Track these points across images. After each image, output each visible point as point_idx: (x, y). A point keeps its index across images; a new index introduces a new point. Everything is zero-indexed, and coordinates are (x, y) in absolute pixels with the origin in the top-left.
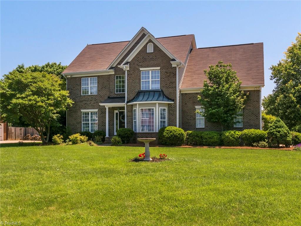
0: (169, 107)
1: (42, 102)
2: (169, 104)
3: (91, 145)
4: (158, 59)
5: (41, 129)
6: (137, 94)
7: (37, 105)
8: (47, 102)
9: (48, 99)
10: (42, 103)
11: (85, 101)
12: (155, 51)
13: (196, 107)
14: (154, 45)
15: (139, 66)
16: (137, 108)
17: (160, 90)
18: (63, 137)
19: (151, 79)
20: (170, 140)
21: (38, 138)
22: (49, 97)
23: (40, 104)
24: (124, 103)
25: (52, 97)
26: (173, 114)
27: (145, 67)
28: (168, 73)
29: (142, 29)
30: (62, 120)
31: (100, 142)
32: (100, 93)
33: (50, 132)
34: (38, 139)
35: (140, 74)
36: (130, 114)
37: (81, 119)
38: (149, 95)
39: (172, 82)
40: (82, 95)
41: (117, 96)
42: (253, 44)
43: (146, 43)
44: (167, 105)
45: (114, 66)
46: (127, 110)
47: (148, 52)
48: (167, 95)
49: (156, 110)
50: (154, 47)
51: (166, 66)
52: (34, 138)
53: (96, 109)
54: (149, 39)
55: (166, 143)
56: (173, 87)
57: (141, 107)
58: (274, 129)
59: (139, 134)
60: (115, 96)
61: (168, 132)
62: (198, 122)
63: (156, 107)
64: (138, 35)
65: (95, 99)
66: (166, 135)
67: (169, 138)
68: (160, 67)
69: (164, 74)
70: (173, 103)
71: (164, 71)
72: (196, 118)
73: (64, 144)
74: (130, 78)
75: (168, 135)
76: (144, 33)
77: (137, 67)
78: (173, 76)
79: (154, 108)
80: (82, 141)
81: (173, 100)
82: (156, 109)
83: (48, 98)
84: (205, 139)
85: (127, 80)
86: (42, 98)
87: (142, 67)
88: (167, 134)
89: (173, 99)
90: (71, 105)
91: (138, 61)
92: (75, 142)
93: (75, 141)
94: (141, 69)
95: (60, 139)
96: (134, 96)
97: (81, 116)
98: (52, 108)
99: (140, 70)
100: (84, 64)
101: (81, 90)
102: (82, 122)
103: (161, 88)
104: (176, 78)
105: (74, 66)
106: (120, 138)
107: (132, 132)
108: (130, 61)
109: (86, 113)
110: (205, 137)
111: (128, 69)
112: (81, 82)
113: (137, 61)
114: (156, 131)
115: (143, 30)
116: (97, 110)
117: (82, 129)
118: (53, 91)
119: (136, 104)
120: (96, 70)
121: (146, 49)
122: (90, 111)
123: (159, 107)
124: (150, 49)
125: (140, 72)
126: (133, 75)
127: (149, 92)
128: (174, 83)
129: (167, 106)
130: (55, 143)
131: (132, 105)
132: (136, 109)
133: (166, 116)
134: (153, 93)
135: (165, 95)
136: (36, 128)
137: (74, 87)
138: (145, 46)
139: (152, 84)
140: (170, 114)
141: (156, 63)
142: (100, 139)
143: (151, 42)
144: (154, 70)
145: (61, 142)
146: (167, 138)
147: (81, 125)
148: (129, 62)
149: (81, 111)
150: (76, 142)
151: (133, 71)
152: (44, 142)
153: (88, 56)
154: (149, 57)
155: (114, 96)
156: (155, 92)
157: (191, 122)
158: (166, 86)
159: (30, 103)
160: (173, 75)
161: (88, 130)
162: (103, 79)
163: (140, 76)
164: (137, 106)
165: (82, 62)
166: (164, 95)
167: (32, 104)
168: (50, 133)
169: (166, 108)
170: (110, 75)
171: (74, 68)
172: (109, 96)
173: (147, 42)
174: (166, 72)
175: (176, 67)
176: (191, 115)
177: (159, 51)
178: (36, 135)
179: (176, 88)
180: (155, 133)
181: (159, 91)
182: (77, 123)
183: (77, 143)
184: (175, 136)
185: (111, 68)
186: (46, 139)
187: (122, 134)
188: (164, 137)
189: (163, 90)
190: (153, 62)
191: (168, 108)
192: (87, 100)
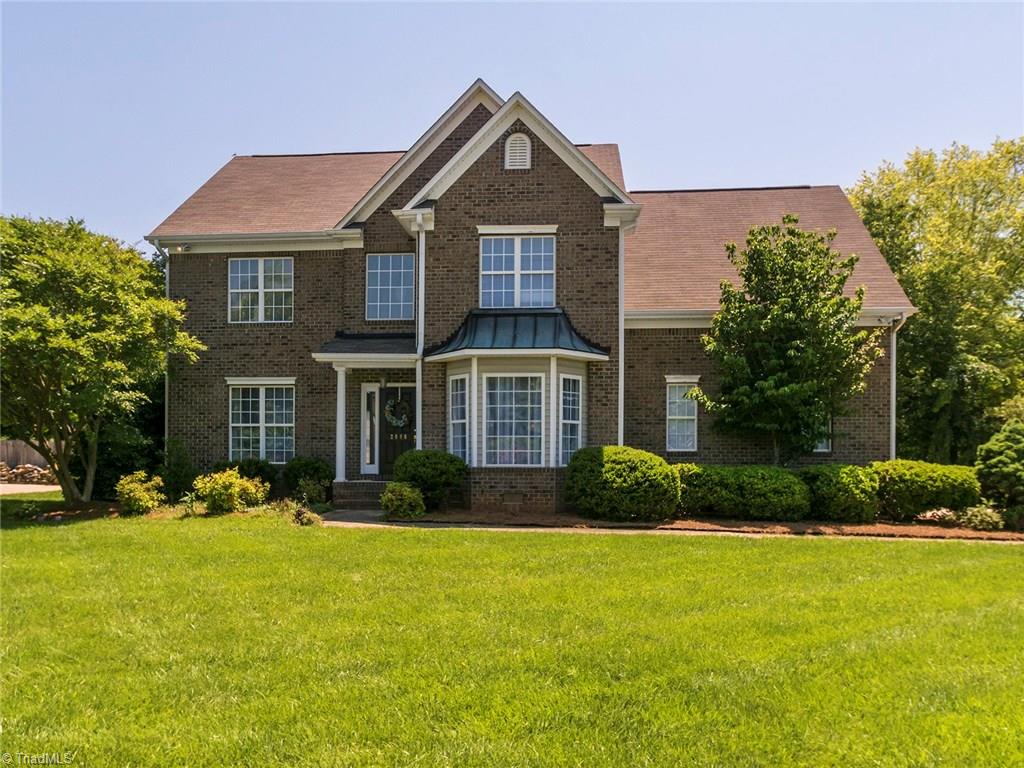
0: (589, 373)
1: (74, 336)
2: (589, 364)
3: (305, 520)
4: (550, 195)
5: (58, 445)
6: (465, 323)
7: (50, 345)
8: (96, 335)
9: (101, 326)
10: (70, 341)
11: (244, 345)
12: (538, 165)
13: (670, 379)
14: (532, 142)
15: (474, 217)
16: (470, 373)
17: (559, 311)
18: (162, 484)
19: (522, 269)
20: (632, 499)
21: (36, 474)
22: (105, 317)
23: (63, 341)
24: (413, 356)
25: (119, 320)
26: (604, 399)
27: (498, 223)
28: (587, 249)
29: (476, 88)
30: (146, 416)
31: (319, 502)
32: (304, 317)
33: (97, 461)
34: (35, 480)
35: (478, 247)
36: (435, 396)
37: (227, 414)
38: (515, 327)
39: (601, 283)
40: (229, 321)
41: (375, 332)
42: (808, 187)
43: (504, 135)
44: (584, 366)
45: (363, 218)
46: (423, 382)
47: (507, 166)
48: (583, 331)
49: (548, 385)
50: (533, 150)
51: (579, 222)
52: (22, 474)
53: (287, 376)
54: (516, 119)
55: (613, 509)
56: (606, 303)
57: (486, 372)
58: (1013, 461)
59: (479, 474)
60: (365, 332)
61: (619, 467)
62: (671, 430)
63: (548, 372)
64: (461, 109)
65: (285, 341)
66: (614, 481)
67: (630, 491)
68: (557, 226)
69: (573, 253)
70: (606, 358)
71: (573, 240)
72: (668, 417)
73: (173, 513)
74: (438, 260)
75: (625, 481)
76: (481, 105)
77: (468, 222)
78: (607, 260)
79: (543, 375)
80: (251, 502)
81: (606, 351)
82: (548, 378)
83: (97, 317)
84: (760, 495)
85: (426, 267)
86: (72, 319)
87: (486, 221)
88: (620, 476)
89: (605, 345)
90: (194, 357)
91: (469, 198)
92: (221, 506)
93: (223, 501)
94: (482, 229)
95: (148, 490)
96: (453, 331)
97: (227, 400)
98: (120, 366)
99: (479, 232)
100: (234, 209)
101: (226, 303)
102: (231, 425)
103: (558, 303)
104: (617, 268)
105: (195, 215)
106: (417, 490)
107: (461, 467)
108: (436, 196)
109: (245, 392)
110: (758, 489)
111: (432, 227)
112: (227, 275)
113: (466, 198)
114: (547, 461)
115: (480, 90)
116: (291, 381)
117: (231, 450)
118: (120, 293)
119: (467, 361)
120: (292, 230)
121: (503, 154)
122: (263, 382)
123: (558, 372)
124: (518, 156)
125: (478, 240)
126: (450, 250)
127: (516, 315)
128: (609, 286)
129: (584, 372)
130: (131, 509)
131: (444, 364)
132: (466, 376)
133: (580, 408)
134: (530, 321)
135: (575, 330)
136: (37, 443)
137: (198, 293)
138: (497, 142)
139: (522, 287)
140: (594, 399)
141: (539, 211)
142: (320, 492)
143: (520, 131)
144: (531, 237)
145: (156, 504)
146: (621, 490)
147: (227, 435)
148: (434, 201)
149: (226, 381)
150: (226, 506)
151: (450, 237)
152: (73, 500)
153: (248, 188)
154: (513, 185)
155: (361, 331)
156: (539, 318)
157: (650, 431)
158: (581, 295)
159: (13, 338)
160: (608, 256)
161: (257, 454)
162: (318, 266)
163: (478, 255)
164: (471, 366)
165: (227, 205)
166: (572, 329)
167: (24, 342)
168: (99, 465)
169: (579, 378)
170: (346, 250)
171: (197, 221)
172: (340, 330)
173: (507, 131)
174: (578, 245)
175: (617, 229)
176: (649, 405)
177: (554, 164)
178: (29, 465)
179: (617, 306)
180: (544, 469)
181: (556, 315)
182: (209, 427)
183: (230, 510)
184: (651, 486)
185: (352, 225)
186: (81, 485)
187: (424, 476)
188: (604, 488)
189: (570, 311)
190: (529, 204)
191: (585, 377)
192: (251, 341)
